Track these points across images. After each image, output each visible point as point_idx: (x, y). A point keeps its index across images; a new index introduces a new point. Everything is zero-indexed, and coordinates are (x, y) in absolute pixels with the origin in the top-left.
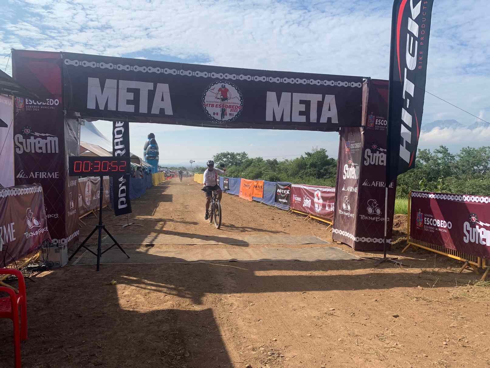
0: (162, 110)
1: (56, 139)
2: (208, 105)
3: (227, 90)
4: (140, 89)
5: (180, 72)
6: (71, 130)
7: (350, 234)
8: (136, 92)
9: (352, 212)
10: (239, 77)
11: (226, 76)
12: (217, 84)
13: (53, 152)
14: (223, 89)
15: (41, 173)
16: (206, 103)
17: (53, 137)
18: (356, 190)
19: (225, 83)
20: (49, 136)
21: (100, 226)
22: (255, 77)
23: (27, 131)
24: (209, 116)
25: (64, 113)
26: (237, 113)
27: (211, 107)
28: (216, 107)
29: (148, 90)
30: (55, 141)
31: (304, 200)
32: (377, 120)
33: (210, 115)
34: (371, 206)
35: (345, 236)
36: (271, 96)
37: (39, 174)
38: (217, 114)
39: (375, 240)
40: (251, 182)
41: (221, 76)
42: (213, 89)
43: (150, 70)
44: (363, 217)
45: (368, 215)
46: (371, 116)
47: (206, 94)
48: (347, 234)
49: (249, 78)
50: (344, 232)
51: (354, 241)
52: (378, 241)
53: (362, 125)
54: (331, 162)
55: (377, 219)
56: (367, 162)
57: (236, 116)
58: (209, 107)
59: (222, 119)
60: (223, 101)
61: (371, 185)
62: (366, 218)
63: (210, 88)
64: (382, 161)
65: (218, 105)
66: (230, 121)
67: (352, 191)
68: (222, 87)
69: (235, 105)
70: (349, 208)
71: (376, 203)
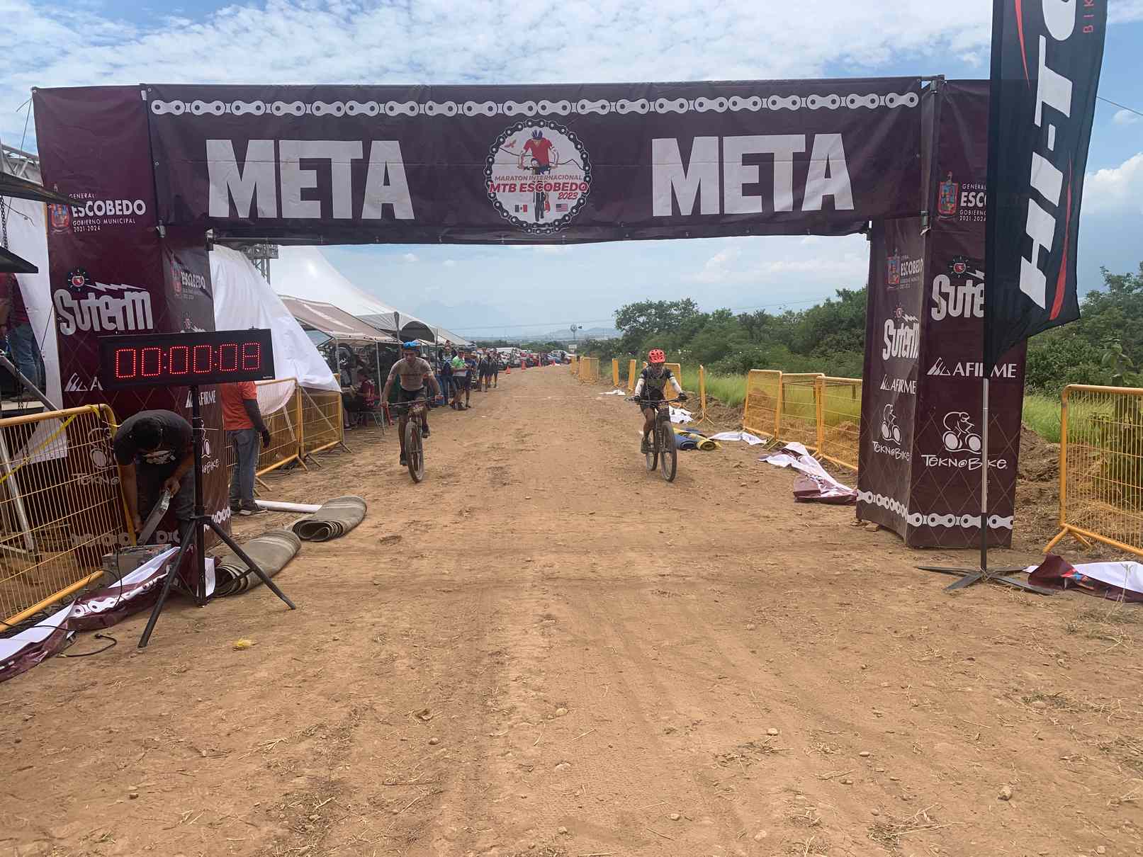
0: (387, 209)
1: (146, 296)
2: (502, 187)
3: (548, 144)
4: (329, 160)
6: (187, 271)
7: (901, 504)
8: (323, 168)
9: (903, 448)
10: (576, 108)
11: (544, 108)
12: (522, 129)
13: (142, 327)
14: (537, 143)
16: (496, 183)
17: (139, 291)
18: (912, 388)
19: (543, 126)
20: (128, 290)
22: (619, 103)
23: (79, 280)
24: (505, 214)
25: (158, 232)
26: (574, 203)
27: (510, 191)
28: (521, 191)
30: (143, 301)
32: (966, 193)
33: (508, 213)
34: (952, 429)
35: (890, 509)
38: (525, 208)
39: (966, 521)
41: (531, 108)
42: (511, 145)
43: (351, 108)
44: (931, 460)
46: (949, 182)
47: (493, 160)
48: (895, 506)
49: (603, 107)
50: (888, 500)
51: (908, 524)
52: (974, 521)
53: (922, 210)
55: (970, 463)
56: (939, 312)
57: (574, 211)
58: (504, 191)
59: (538, 220)
60: (538, 173)
61: (952, 373)
62: (941, 462)
63: (504, 142)
64: (981, 305)
65: (527, 186)
66: (559, 224)
67: (902, 391)
68: (535, 137)
69: (570, 181)
70: (897, 435)
71: (968, 421)
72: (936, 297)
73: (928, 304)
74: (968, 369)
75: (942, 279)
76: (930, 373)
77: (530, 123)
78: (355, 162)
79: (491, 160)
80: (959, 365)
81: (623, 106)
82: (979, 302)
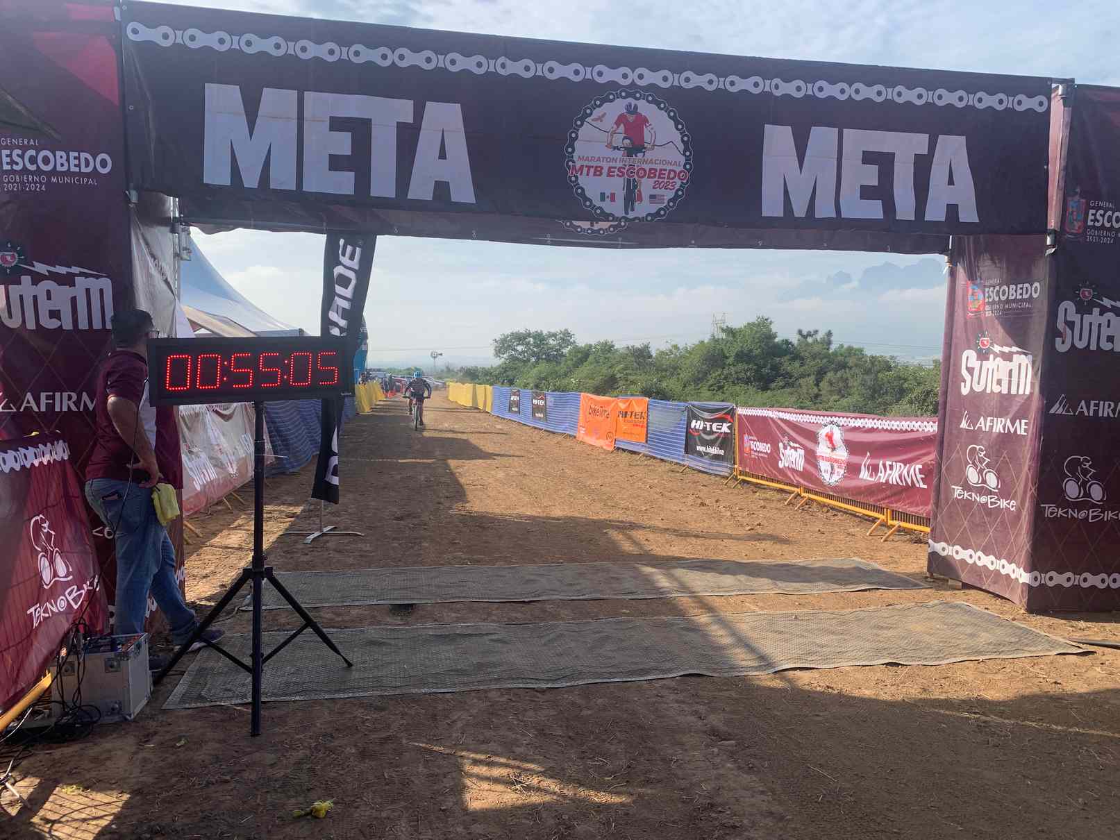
0: (442, 188)
1: (106, 284)
2: (585, 170)
3: (643, 121)
4: (370, 121)
5: (498, 66)
6: (154, 256)
7: (999, 557)
8: (360, 130)
9: (1004, 493)
10: (679, 80)
11: (641, 77)
12: (611, 101)
13: (97, 325)
15: (58, 395)
16: (578, 164)
17: (97, 277)
18: (1021, 428)
19: (636, 99)
20: (81, 274)
21: (255, 573)
22: (728, 79)
23: (9, 258)
24: (588, 204)
25: (128, 200)
27: (595, 175)
29: (398, 123)
30: (101, 291)
31: (782, 450)
32: (1092, 211)
33: (591, 201)
34: (1074, 475)
35: (975, 563)
36: (778, 139)
37: (53, 398)
38: (613, 198)
39: (1085, 580)
40: (608, 403)
41: (625, 76)
42: (600, 119)
43: (402, 57)
44: (1050, 510)
45: (1064, 503)
46: (1077, 198)
47: (577, 135)
48: (986, 561)
49: (710, 82)
50: (973, 553)
51: (1024, 583)
52: (1093, 580)
53: (1048, 228)
54: (785, 349)
55: (1090, 514)
56: (1063, 343)
57: (671, 204)
58: (588, 175)
59: (627, 213)
60: (629, 155)
61: (1075, 412)
62: (1060, 512)
63: (590, 115)
64: (1108, 337)
65: (616, 170)
66: (652, 220)
67: (1002, 431)
68: (628, 111)
69: (669, 167)
70: (992, 481)
71: (1089, 466)
72: (1060, 325)
73: (1053, 333)
74: (1092, 408)
75: (1068, 306)
76: (1052, 411)
78: (402, 127)
80: (1083, 402)
81: (732, 83)
82: (1105, 332)
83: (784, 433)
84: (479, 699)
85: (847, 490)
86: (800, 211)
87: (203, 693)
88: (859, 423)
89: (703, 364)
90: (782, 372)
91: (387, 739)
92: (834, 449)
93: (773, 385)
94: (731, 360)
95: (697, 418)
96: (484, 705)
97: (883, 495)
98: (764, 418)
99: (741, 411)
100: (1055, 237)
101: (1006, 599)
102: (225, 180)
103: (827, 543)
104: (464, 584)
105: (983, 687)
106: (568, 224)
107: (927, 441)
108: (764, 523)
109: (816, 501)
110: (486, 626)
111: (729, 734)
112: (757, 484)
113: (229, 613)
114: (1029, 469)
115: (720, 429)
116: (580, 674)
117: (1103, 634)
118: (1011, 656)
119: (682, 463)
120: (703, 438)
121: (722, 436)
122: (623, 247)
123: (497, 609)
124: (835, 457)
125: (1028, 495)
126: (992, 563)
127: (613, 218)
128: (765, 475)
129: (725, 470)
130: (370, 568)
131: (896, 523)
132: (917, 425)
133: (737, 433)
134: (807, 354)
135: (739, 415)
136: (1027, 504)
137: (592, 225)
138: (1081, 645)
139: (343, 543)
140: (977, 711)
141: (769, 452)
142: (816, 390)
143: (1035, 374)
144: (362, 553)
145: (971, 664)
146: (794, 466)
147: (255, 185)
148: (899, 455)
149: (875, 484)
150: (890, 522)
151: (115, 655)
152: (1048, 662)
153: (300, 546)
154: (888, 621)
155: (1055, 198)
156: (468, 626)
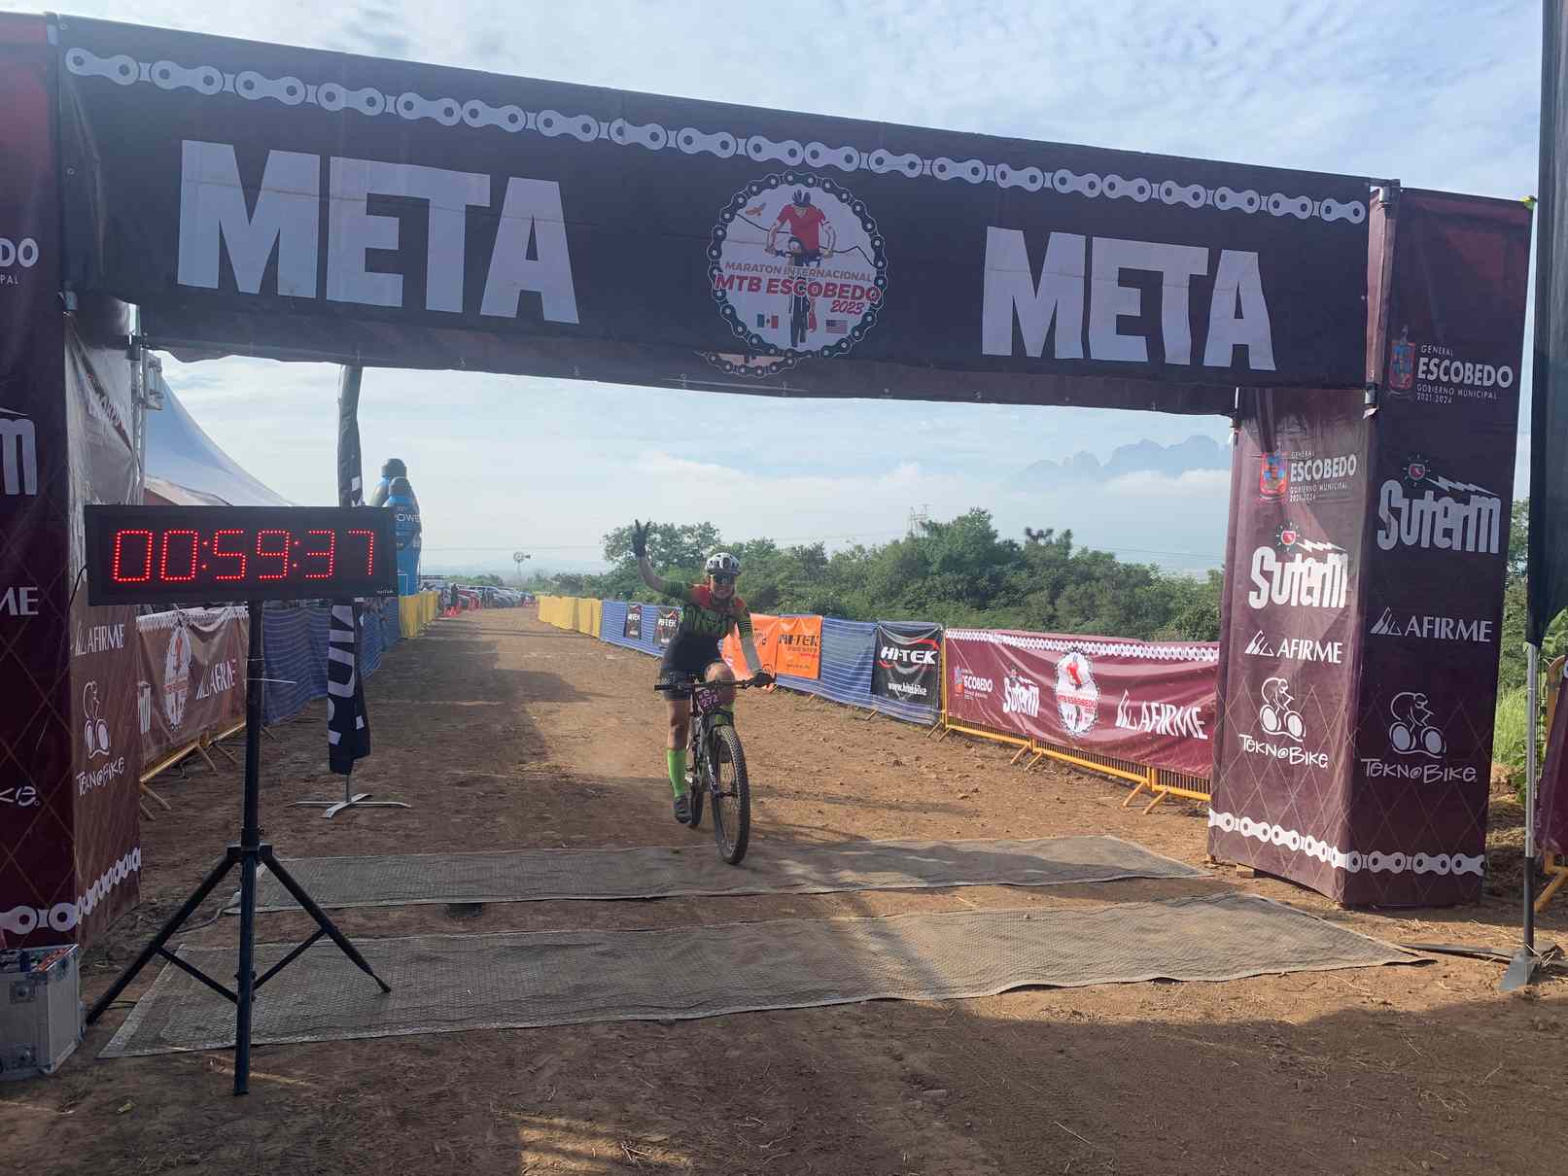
0: (530, 301)
1: (26, 427)
2: (736, 282)
3: (818, 216)
4: (428, 201)
5: (613, 132)
6: (100, 390)
7: (1303, 833)
8: (412, 214)
9: (1311, 743)
10: (868, 162)
11: (815, 155)
12: (773, 187)
13: (13, 489)
14: (800, 212)
16: (727, 273)
17: (13, 418)
18: (1334, 654)
19: (808, 185)
21: (245, 852)
22: (937, 163)
24: (740, 329)
25: (64, 308)
26: (854, 320)
27: (749, 290)
28: (768, 292)
29: (467, 206)
30: (19, 438)
31: (1008, 688)
32: (1426, 360)
33: (744, 327)
34: (1404, 718)
35: (1270, 840)
36: (1005, 247)
38: (775, 325)
39: (1420, 863)
40: (766, 624)
41: (792, 153)
42: (757, 211)
44: (1373, 765)
45: (1391, 757)
46: (1403, 341)
47: (725, 233)
48: (1286, 838)
49: (912, 165)
50: (1267, 827)
51: (1339, 869)
52: (1430, 863)
53: (1368, 380)
54: (1008, 553)
55: (1426, 772)
56: (1387, 537)
57: (857, 334)
58: (740, 289)
59: (794, 344)
60: (799, 263)
61: (1403, 632)
62: (1386, 769)
63: (744, 205)
64: (1445, 530)
65: (779, 284)
66: (829, 356)
67: (1310, 658)
68: (797, 203)
69: (853, 282)
70: (1296, 727)
71: (1425, 706)
72: (1383, 513)
73: (1374, 524)
74: (1426, 626)
75: (1392, 487)
76: (1374, 630)
77: (790, 178)
78: (472, 211)
79: (720, 233)
80: (1414, 618)
81: (942, 168)
82: (1441, 524)
83: (1011, 665)
84: (577, 1035)
85: (1098, 744)
86: (1034, 348)
87: (162, 1034)
88: (1112, 650)
89: (898, 573)
90: (1003, 584)
91: (439, 1096)
92: (1079, 686)
93: (993, 603)
94: (934, 568)
95: (890, 644)
96: (585, 1045)
97: (1147, 751)
98: (983, 646)
99: (951, 634)
100: (1376, 393)
101: (1314, 891)
102: (212, 282)
103: (1071, 815)
104: (556, 875)
105: (1285, 1012)
106: (713, 358)
107: (1207, 673)
108: (983, 789)
109: (1053, 758)
110: (586, 934)
111: (937, 1080)
112: (972, 735)
113: (206, 917)
114: (1346, 710)
115: (922, 659)
116: (725, 999)
117: (1444, 937)
118: (1323, 968)
119: (868, 706)
120: (897, 671)
121: (924, 669)
122: (790, 394)
123: (606, 909)
124: (1081, 698)
125: (1345, 744)
126: (1294, 841)
127: (776, 352)
128: (984, 723)
129: (928, 716)
130: (420, 852)
131: (1162, 788)
132: (1190, 652)
133: (944, 664)
134: (1038, 561)
135: (948, 640)
136: (1342, 758)
137: (747, 361)
138: (1416, 952)
139: (380, 818)
140: (1280, 1043)
141: (990, 690)
142: (1050, 609)
143: (1350, 581)
144: (407, 832)
145: (1270, 979)
146: (1024, 711)
147: (256, 290)
148: (1167, 695)
149: (1136, 736)
150: (1155, 787)
151: (28, 977)
152: (1373, 974)
153: (315, 823)
154: (1158, 921)
155: (1375, 341)
156: (562, 934)
